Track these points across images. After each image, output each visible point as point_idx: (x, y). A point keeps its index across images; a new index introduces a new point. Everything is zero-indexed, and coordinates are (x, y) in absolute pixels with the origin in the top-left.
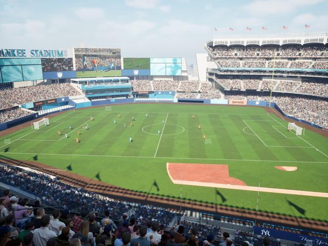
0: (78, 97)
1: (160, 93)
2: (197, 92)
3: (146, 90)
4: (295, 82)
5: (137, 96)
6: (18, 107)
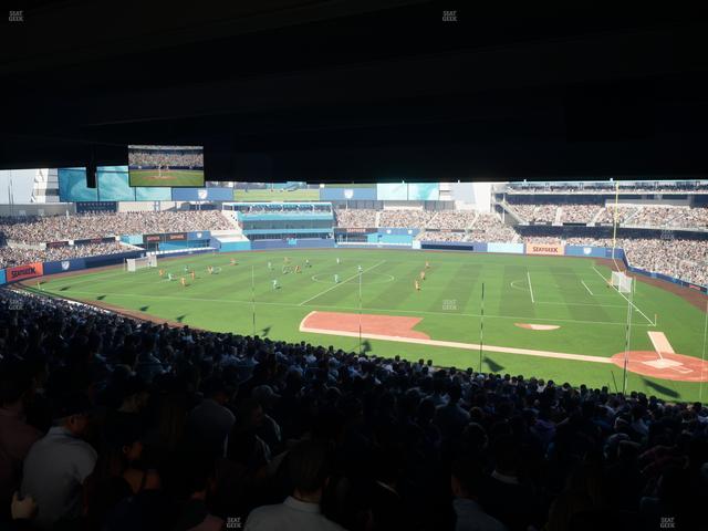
0: (228, 232)
1: (389, 232)
2: (463, 231)
3: (361, 226)
4: (675, 207)
5: (344, 237)
6: (114, 239)
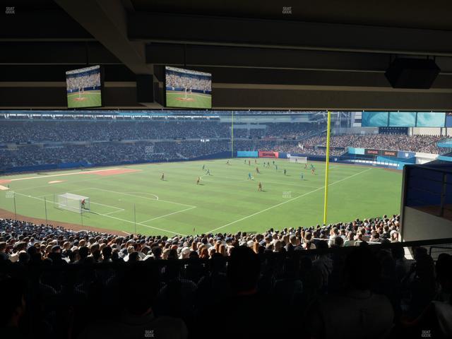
6: (344, 149)
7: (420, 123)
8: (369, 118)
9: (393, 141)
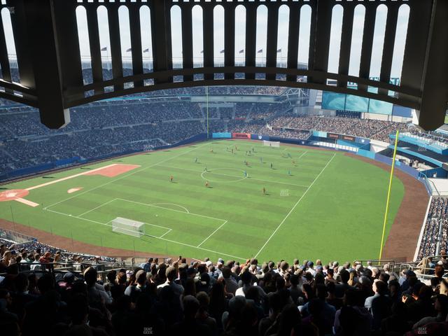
0: (381, 143)
6: (309, 132)
7: (372, 109)
8: (328, 102)
9: (349, 125)
